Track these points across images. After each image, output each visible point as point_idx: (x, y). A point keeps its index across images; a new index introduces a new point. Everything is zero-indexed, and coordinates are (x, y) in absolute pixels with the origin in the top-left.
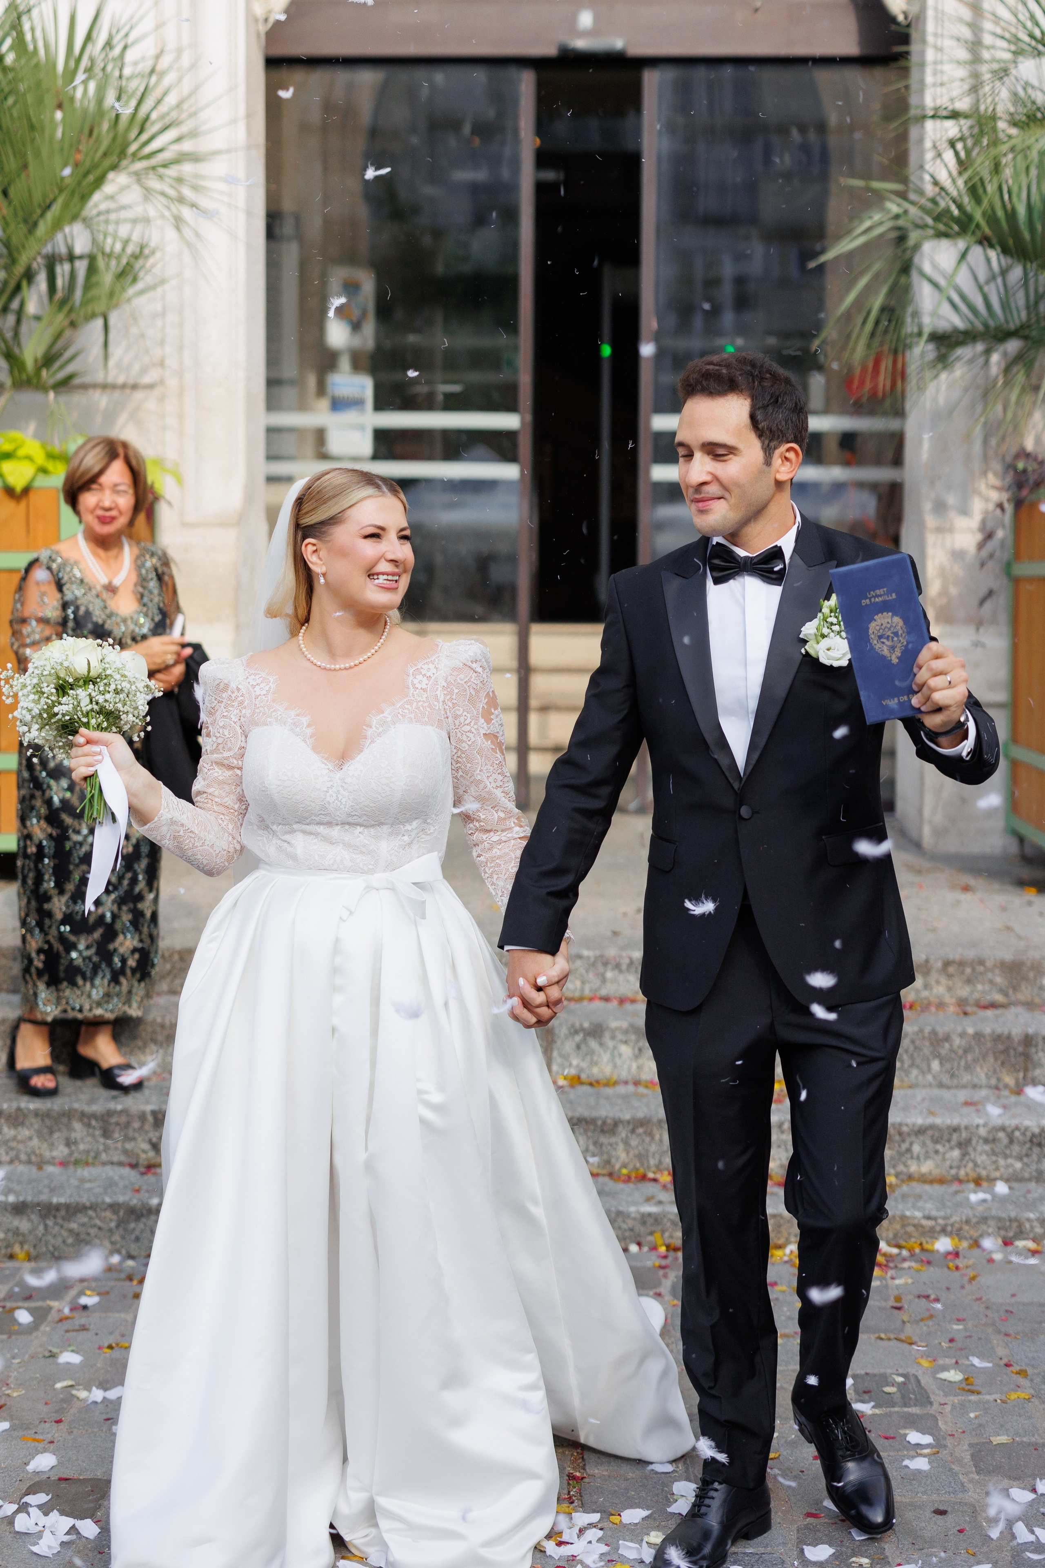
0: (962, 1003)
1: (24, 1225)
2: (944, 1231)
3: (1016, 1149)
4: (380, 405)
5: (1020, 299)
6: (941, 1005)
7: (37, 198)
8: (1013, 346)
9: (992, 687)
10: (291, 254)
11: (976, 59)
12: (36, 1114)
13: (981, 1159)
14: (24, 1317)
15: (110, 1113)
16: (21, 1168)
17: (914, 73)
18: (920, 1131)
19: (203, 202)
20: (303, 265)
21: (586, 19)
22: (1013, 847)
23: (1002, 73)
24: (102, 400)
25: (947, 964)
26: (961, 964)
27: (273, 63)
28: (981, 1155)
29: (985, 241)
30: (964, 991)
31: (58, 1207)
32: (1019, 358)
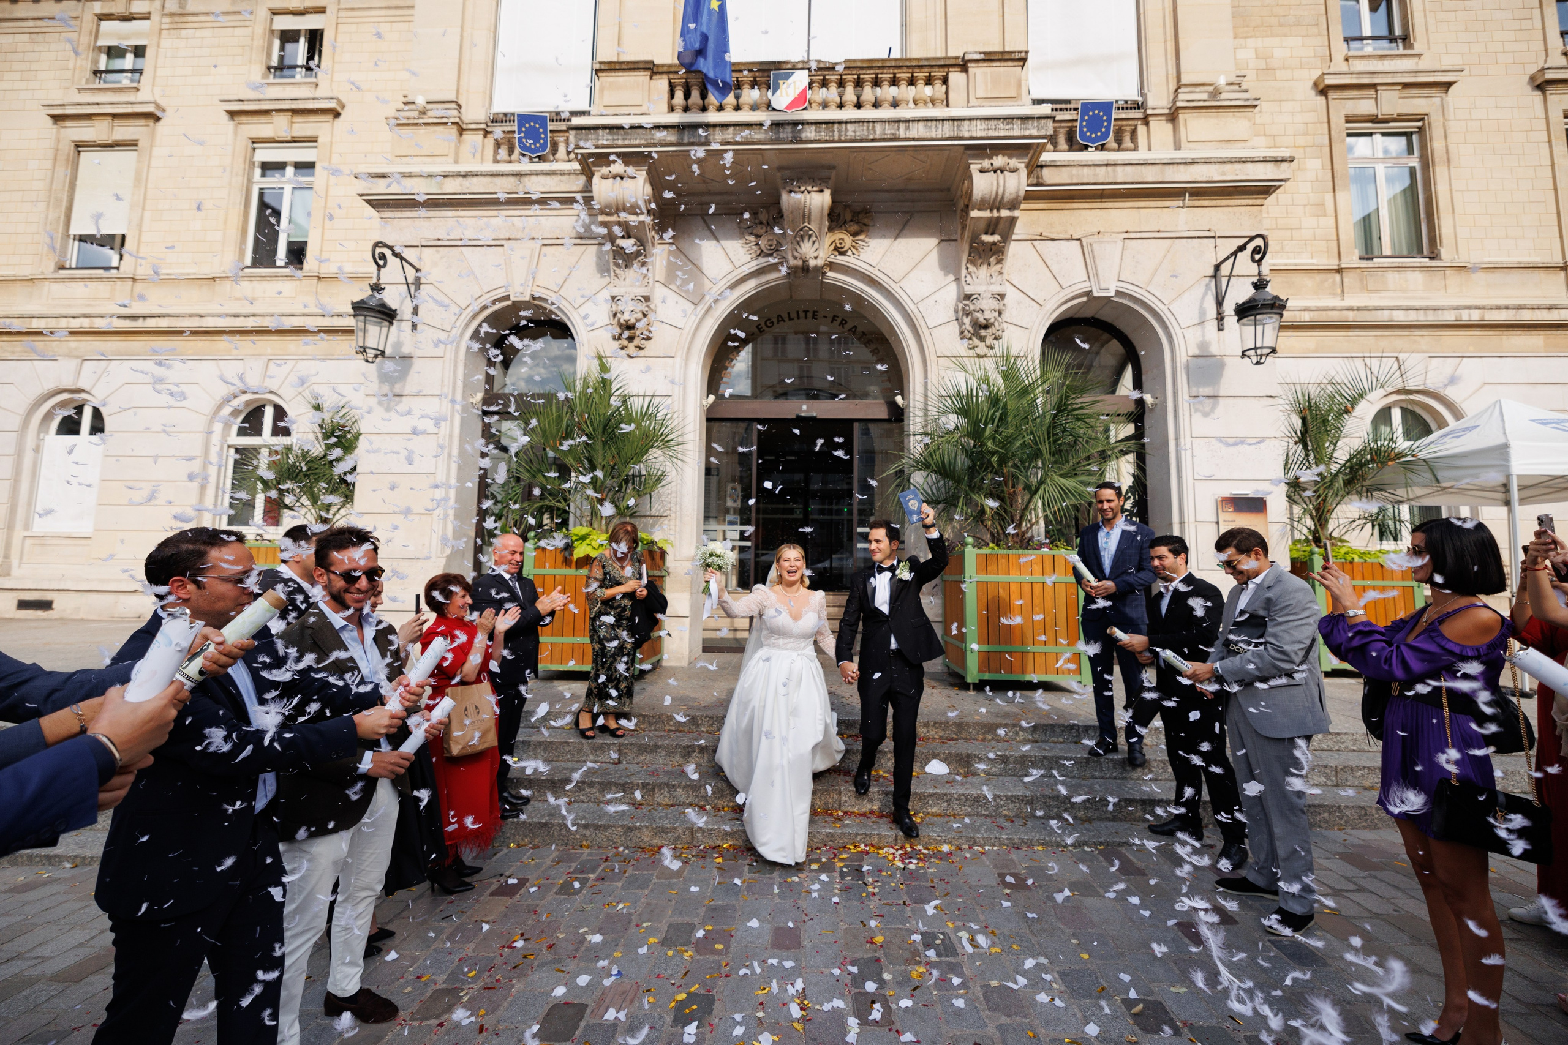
0: (941, 738)
1: (588, 833)
2: (945, 842)
3: (968, 803)
4: (742, 524)
5: (943, 490)
6: (933, 739)
7: (629, 455)
8: (941, 506)
9: (937, 616)
10: (714, 479)
11: (926, 415)
12: (599, 783)
13: (955, 807)
14: (577, 885)
15: (626, 783)
16: (591, 805)
17: (906, 422)
18: (932, 795)
19: (685, 459)
20: (719, 482)
21: (804, 407)
22: (946, 670)
23: (935, 420)
24: (650, 520)
25: (935, 723)
26: (941, 723)
27: (709, 420)
28: (955, 805)
29: (935, 472)
30: (942, 734)
31: (601, 826)
32: (944, 510)
